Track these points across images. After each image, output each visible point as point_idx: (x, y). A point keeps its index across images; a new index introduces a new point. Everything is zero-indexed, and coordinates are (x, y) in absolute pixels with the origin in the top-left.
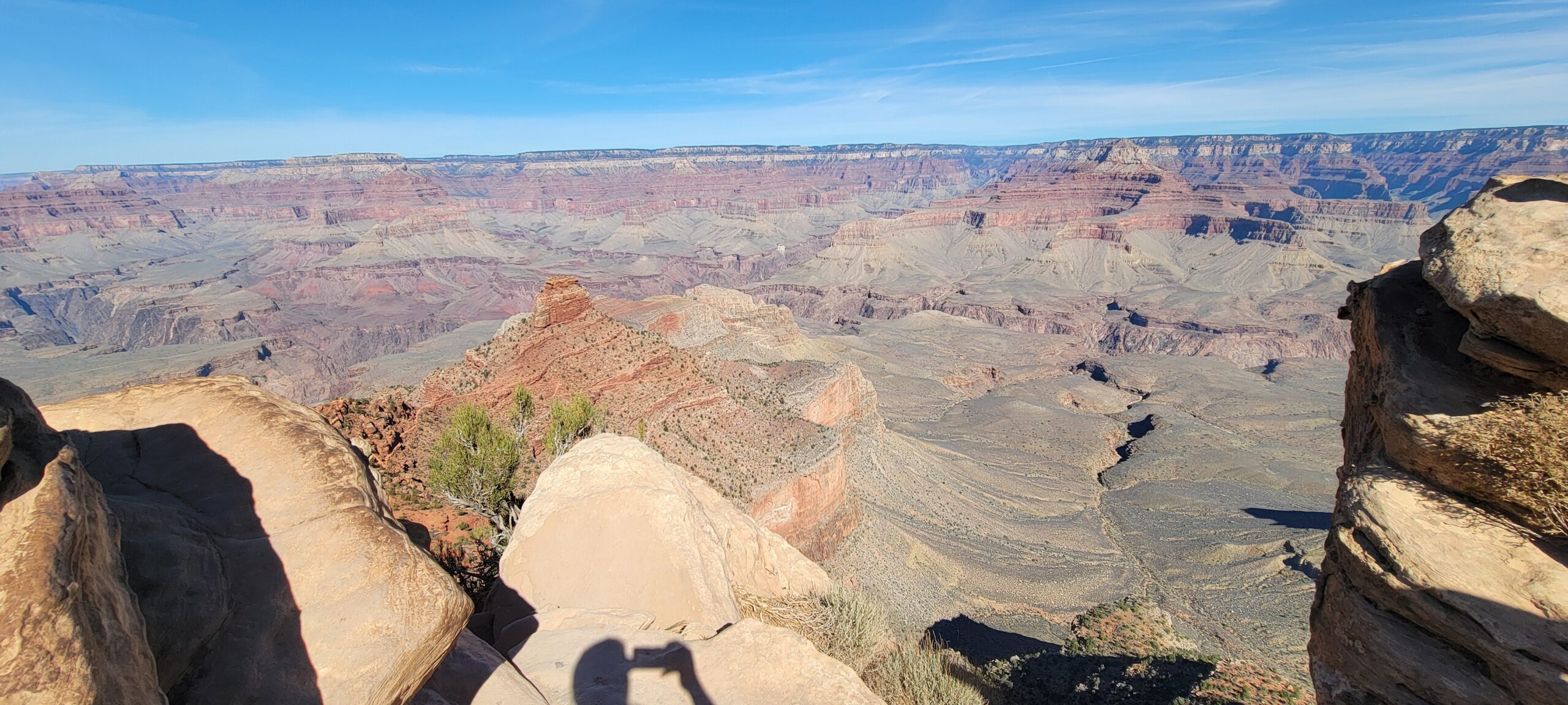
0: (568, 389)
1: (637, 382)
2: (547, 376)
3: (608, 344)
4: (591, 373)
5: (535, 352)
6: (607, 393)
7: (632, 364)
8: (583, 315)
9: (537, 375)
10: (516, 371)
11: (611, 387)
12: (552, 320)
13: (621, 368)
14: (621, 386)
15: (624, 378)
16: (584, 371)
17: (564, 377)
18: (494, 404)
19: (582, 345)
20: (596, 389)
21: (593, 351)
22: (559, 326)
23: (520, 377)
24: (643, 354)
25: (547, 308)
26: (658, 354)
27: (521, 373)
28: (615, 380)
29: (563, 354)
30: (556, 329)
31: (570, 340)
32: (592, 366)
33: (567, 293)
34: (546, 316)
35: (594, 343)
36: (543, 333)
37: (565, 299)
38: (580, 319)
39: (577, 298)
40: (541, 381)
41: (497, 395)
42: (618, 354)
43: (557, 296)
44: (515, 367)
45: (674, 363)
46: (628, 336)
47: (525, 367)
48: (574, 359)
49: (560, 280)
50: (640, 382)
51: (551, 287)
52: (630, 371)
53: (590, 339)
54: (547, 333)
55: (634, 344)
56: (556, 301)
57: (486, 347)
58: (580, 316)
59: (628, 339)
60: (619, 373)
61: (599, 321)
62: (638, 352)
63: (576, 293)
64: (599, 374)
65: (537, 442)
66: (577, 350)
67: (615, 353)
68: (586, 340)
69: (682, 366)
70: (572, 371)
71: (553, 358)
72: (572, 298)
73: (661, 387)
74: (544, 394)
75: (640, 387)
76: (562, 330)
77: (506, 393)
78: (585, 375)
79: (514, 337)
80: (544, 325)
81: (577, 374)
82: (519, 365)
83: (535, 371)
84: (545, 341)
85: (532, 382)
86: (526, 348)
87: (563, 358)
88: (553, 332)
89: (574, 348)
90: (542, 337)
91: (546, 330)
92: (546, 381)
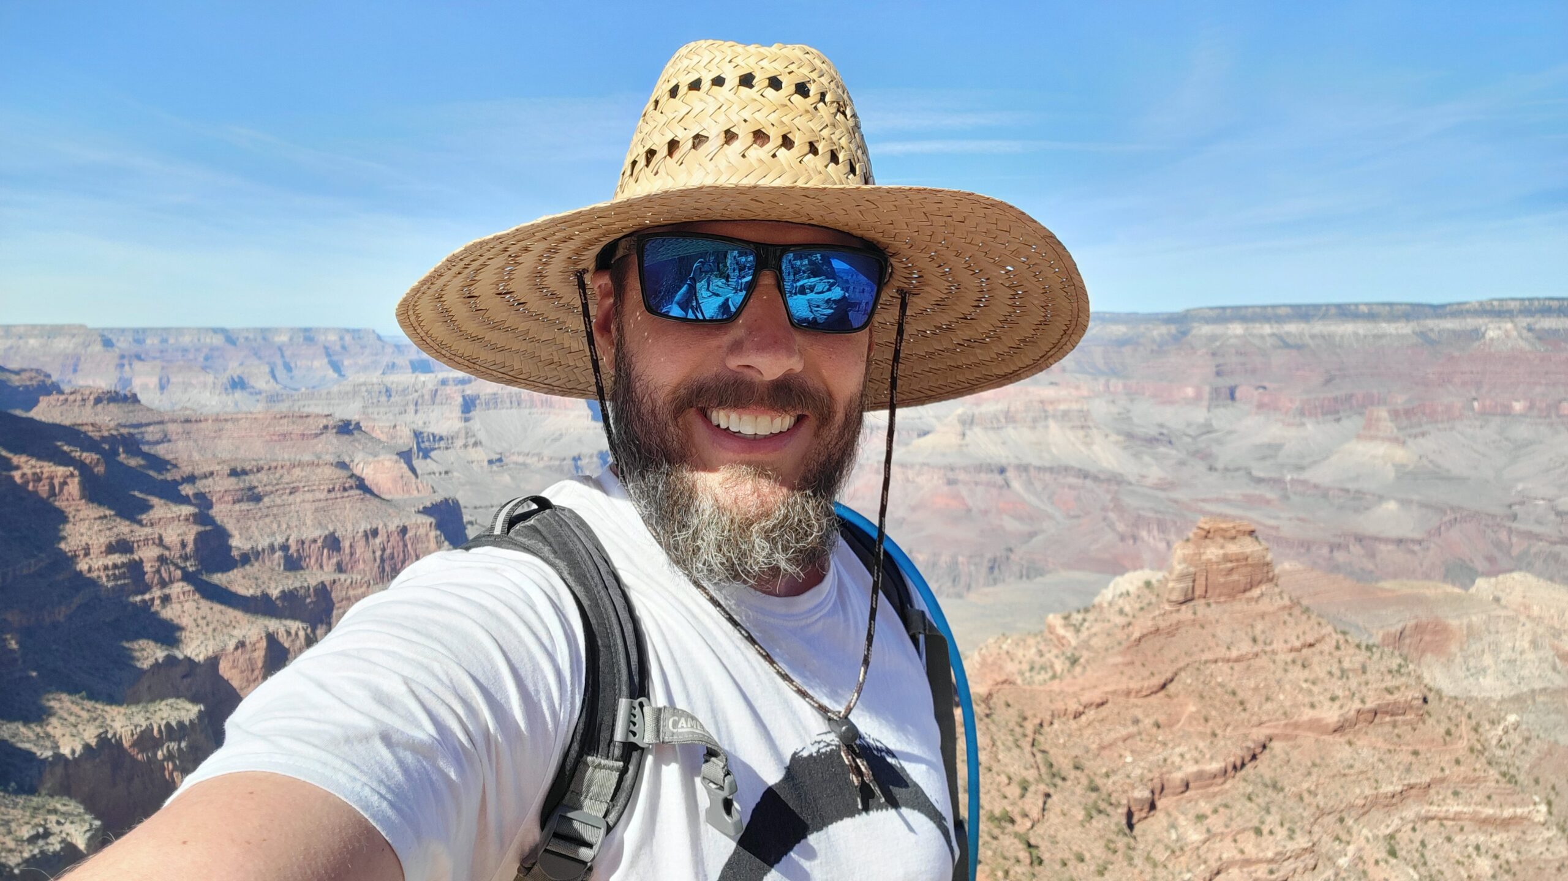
0: (1206, 720)
1: (1343, 740)
2: (1171, 688)
3: (1293, 655)
4: (1253, 704)
5: (1159, 641)
6: (1277, 746)
7: (1337, 704)
8: (1256, 592)
9: (1157, 681)
11: (1286, 737)
12: (1198, 592)
13: (1313, 706)
14: (1308, 739)
15: (1316, 726)
16: (1241, 695)
17: (1202, 697)
18: (1077, 715)
19: (1245, 647)
20: (1260, 734)
21: (1263, 661)
22: (1209, 605)
23: (1125, 678)
24: (1364, 689)
25: (1192, 569)
26: (1397, 696)
27: (1129, 671)
28: (1297, 726)
29: (1205, 657)
30: (1202, 609)
31: (1224, 634)
32: (1256, 689)
33: (1233, 548)
34: (1189, 582)
35: (1268, 648)
36: (1178, 611)
37: (1226, 558)
39: (1250, 560)
40: (1161, 694)
41: (1086, 698)
42: (1312, 677)
43: (1212, 552)
44: (1121, 659)
45: (1430, 721)
46: (1338, 648)
47: (1138, 664)
48: (1225, 668)
49: (1224, 525)
50: (1350, 743)
51: (1207, 535)
52: (1331, 715)
53: (1261, 638)
54: (1186, 613)
55: (1346, 664)
56: (1209, 561)
57: (1080, 617)
58: (1248, 595)
59: (1337, 653)
60: (1307, 714)
61: (1284, 608)
62: (1353, 683)
63: (1248, 550)
64: (1268, 706)
66: (1234, 653)
67: (1306, 674)
68: (1255, 640)
69: (1448, 733)
70: (1219, 690)
71: (1187, 660)
72: (1241, 559)
73: (1394, 764)
74: (1162, 719)
75: (1346, 752)
76: (1213, 613)
77: (1099, 701)
78: (1242, 703)
79: (1127, 609)
80: (1182, 599)
81: (1227, 698)
82: (1128, 658)
83: (1152, 674)
84: (1178, 625)
85: (1144, 693)
86: (1145, 631)
87: (1206, 662)
88: (1195, 613)
89: (1228, 648)
90: (1175, 617)
91: (1184, 607)
92: (1168, 696)
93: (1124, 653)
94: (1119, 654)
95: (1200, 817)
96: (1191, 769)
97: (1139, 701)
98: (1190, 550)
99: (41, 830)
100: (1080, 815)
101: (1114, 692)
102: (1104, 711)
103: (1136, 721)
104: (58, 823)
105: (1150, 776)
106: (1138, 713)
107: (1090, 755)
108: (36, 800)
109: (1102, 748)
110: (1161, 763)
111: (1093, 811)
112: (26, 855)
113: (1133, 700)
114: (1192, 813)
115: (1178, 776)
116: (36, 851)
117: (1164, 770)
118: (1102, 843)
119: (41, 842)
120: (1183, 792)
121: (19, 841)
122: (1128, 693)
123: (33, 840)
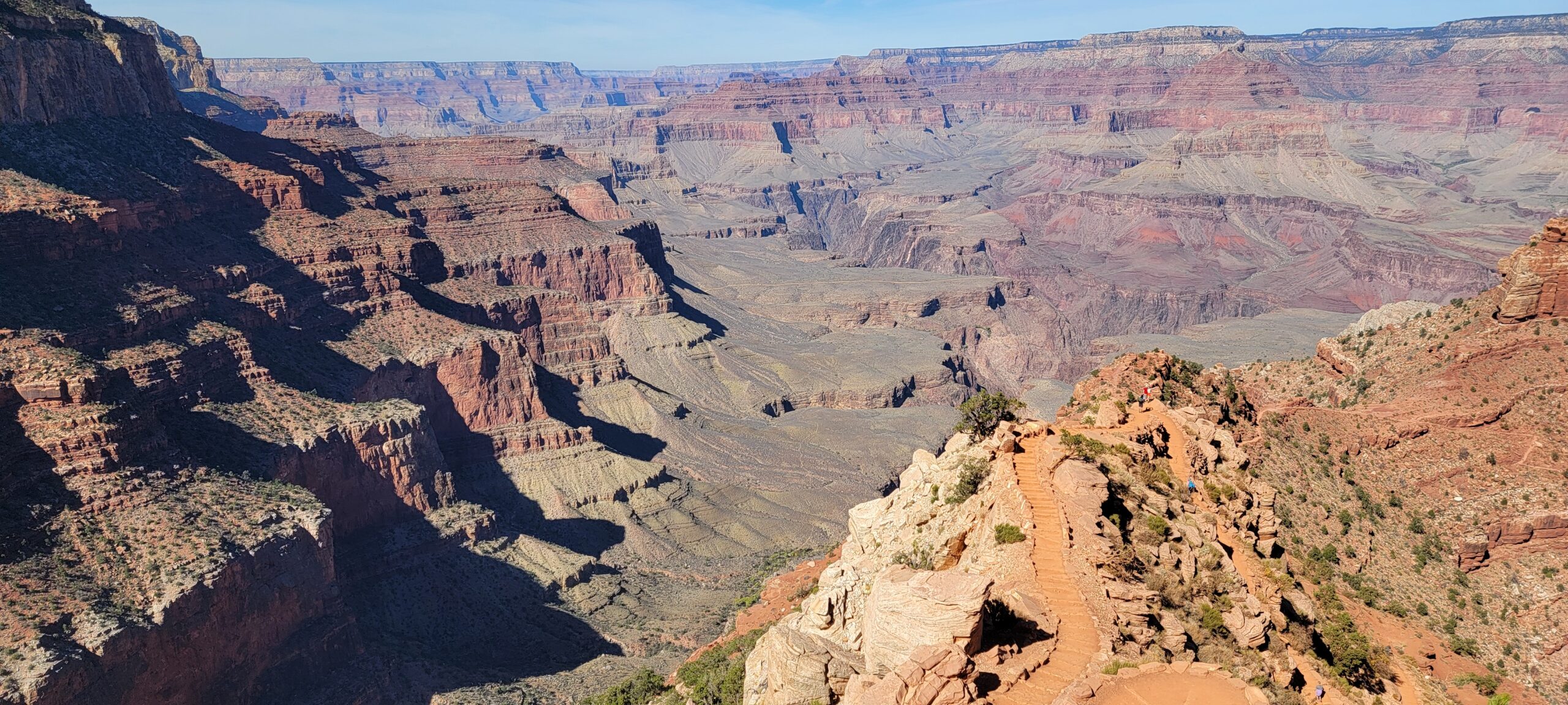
0: (1556, 457)
2: (1509, 418)
5: (1491, 364)
9: (1490, 410)
10: (1445, 393)
12: (1543, 308)
17: (1548, 430)
18: (1391, 445)
22: (1556, 323)
23: (1449, 405)
25: (1539, 279)
27: (1455, 397)
29: (1553, 383)
30: (1546, 329)
34: (1531, 296)
36: (1515, 329)
40: (1496, 425)
41: (1402, 425)
44: (1443, 383)
47: (1466, 388)
51: (1561, 238)
54: (1525, 332)
65: (1468, 546)
71: (1528, 387)
74: (1499, 454)
76: (1560, 333)
77: (1418, 429)
79: (1432, 330)
80: (1522, 315)
82: (1453, 382)
83: (1486, 401)
84: (1516, 346)
85: (1475, 423)
86: (1474, 351)
87: (1551, 390)
88: (1537, 333)
90: (1512, 336)
91: (1523, 324)
92: (1506, 428)
93: (1448, 376)
94: (1440, 376)
95: (1548, 572)
96: (1536, 514)
97: (1468, 432)
98: (1538, 255)
99: (274, 515)
100: (1413, 560)
101: (1437, 421)
102: (1424, 442)
103: (1464, 455)
104: (290, 509)
105: (1487, 519)
106: (1466, 444)
107: (1408, 491)
108: (269, 487)
109: (1422, 483)
110: (1499, 504)
111: (1426, 556)
112: (260, 538)
113: (1460, 431)
114: (1538, 566)
115: (1521, 521)
116: (270, 535)
117: (1504, 513)
118: (1445, 594)
119: (274, 527)
120: (1526, 541)
121: (254, 525)
122: (1454, 422)
123: (266, 524)
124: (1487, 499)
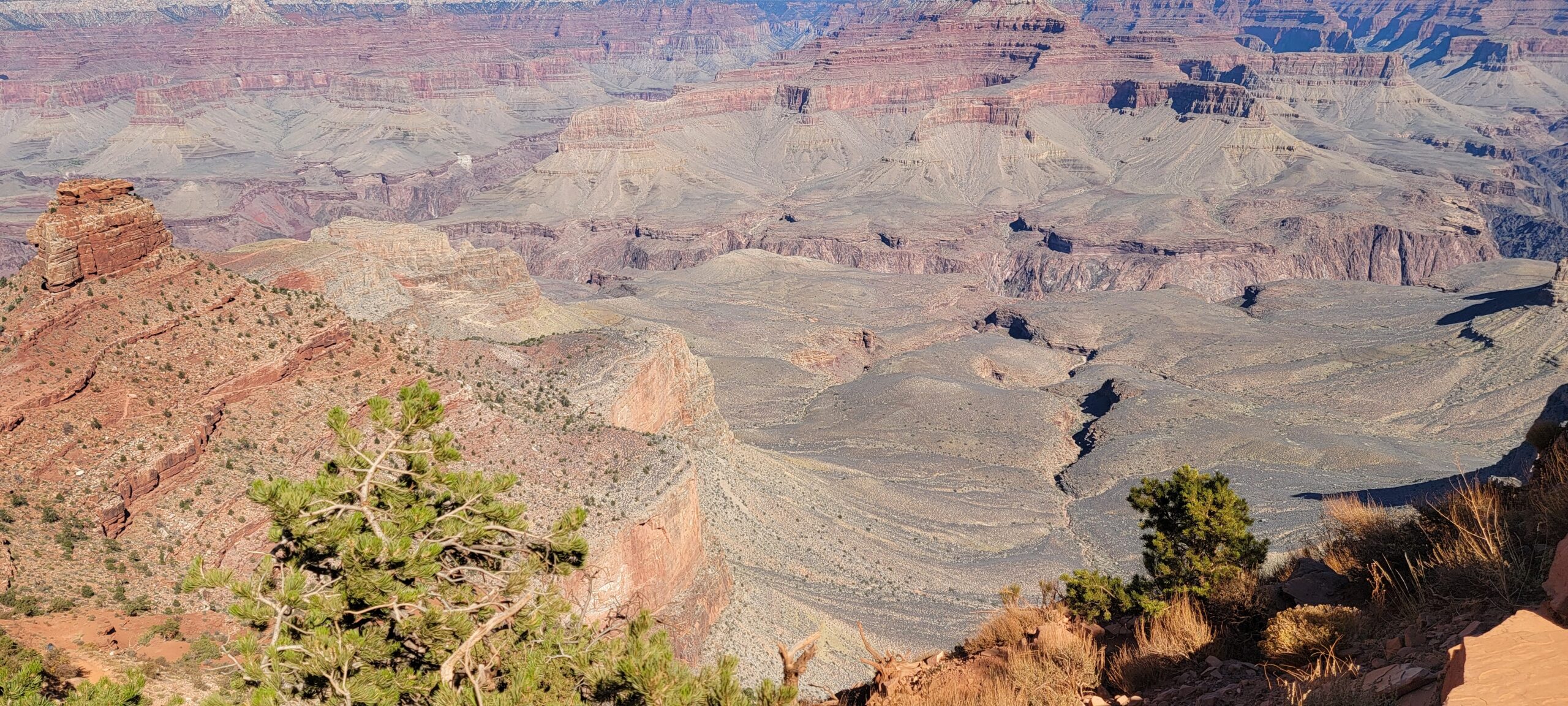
0: (152, 402)
1: (293, 382)
2: (96, 381)
3: (217, 313)
4: (194, 372)
5: (59, 334)
6: (234, 408)
7: (278, 348)
8: (153, 257)
9: (76, 378)
10: (26, 375)
11: (241, 397)
12: (86, 270)
13: (256, 357)
14: (261, 393)
15: (266, 377)
16: (178, 367)
17: (135, 380)
19: (164, 318)
20: (214, 399)
21: (188, 327)
22: (104, 281)
23: (35, 386)
24: (295, 328)
25: (71, 243)
26: (327, 327)
27: (37, 376)
28: (246, 382)
29: (123, 337)
30: (97, 288)
31: (134, 310)
32: (192, 356)
33: (113, 211)
34: (70, 261)
35: (189, 313)
36: (69, 295)
37: (110, 224)
38: (148, 267)
39: (137, 222)
40: (88, 391)
42: (244, 330)
43: (91, 219)
44: (19, 366)
45: (358, 343)
46: (257, 297)
47: (45, 365)
48: (149, 344)
49: (94, 186)
50: (299, 383)
51: (77, 200)
52: (275, 361)
53: (177, 303)
54: (79, 295)
55: (271, 310)
56: (89, 229)
58: (145, 261)
59: (259, 302)
60: (253, 367)
61: (189, 268)
62: (284, 325)
63: (131, 211)
64: (211, 371)
65: (107, 513)
66: (154, 327)
67: (236, 329)
68: (170, 307)
69: (376, 349)
70: (151, 369)
71: (102, 347)
72: (125, 223)
73: (342, 389)
74: (101, 416)
75: (299, 393)
76: (112, 288)
78: (181, 375)
80: (70, 280)
81: (164, 374)
82: (29, 362)
83: (68, 371)
84: (76, 311)
85: (67, 395)
86: (38, 327)
87: (124, 344)
88: (90, 294)
89: (145, 323)
90: (68, 304)
91: (74, 289)
92: (97, 390)
93: (21, 357)
94: (15, 359)
95: (185, 505)
96: (155, 459)
97: (64, 406)
98: (62, 221)
100: (60, 550)
101: (28, 405)
102: (23, 430)
103: (68, 429)
105: (113, 481)
106: (67, 418)
107: (27, 485)
109: (39, 471)
110: (119, 463)
111: (69, 541)
113: (54, 408)
114: (175, 503)
115: (145, 470)
117: (127, 469)
118: (103, 566)
120: (156, 486)
122: (46, 401)
124: (105, 462)
